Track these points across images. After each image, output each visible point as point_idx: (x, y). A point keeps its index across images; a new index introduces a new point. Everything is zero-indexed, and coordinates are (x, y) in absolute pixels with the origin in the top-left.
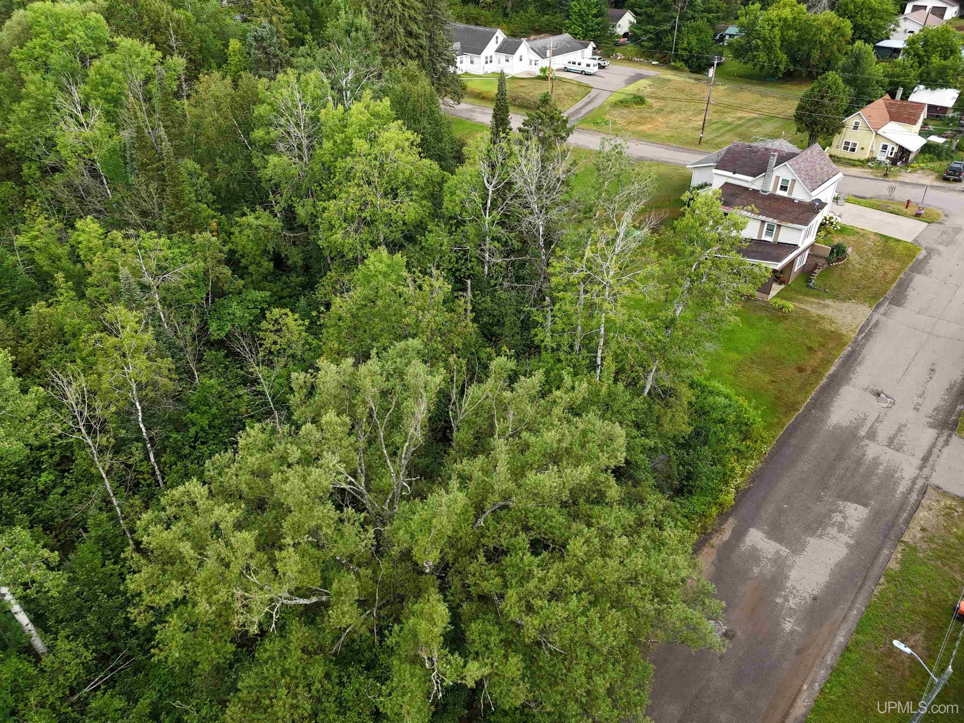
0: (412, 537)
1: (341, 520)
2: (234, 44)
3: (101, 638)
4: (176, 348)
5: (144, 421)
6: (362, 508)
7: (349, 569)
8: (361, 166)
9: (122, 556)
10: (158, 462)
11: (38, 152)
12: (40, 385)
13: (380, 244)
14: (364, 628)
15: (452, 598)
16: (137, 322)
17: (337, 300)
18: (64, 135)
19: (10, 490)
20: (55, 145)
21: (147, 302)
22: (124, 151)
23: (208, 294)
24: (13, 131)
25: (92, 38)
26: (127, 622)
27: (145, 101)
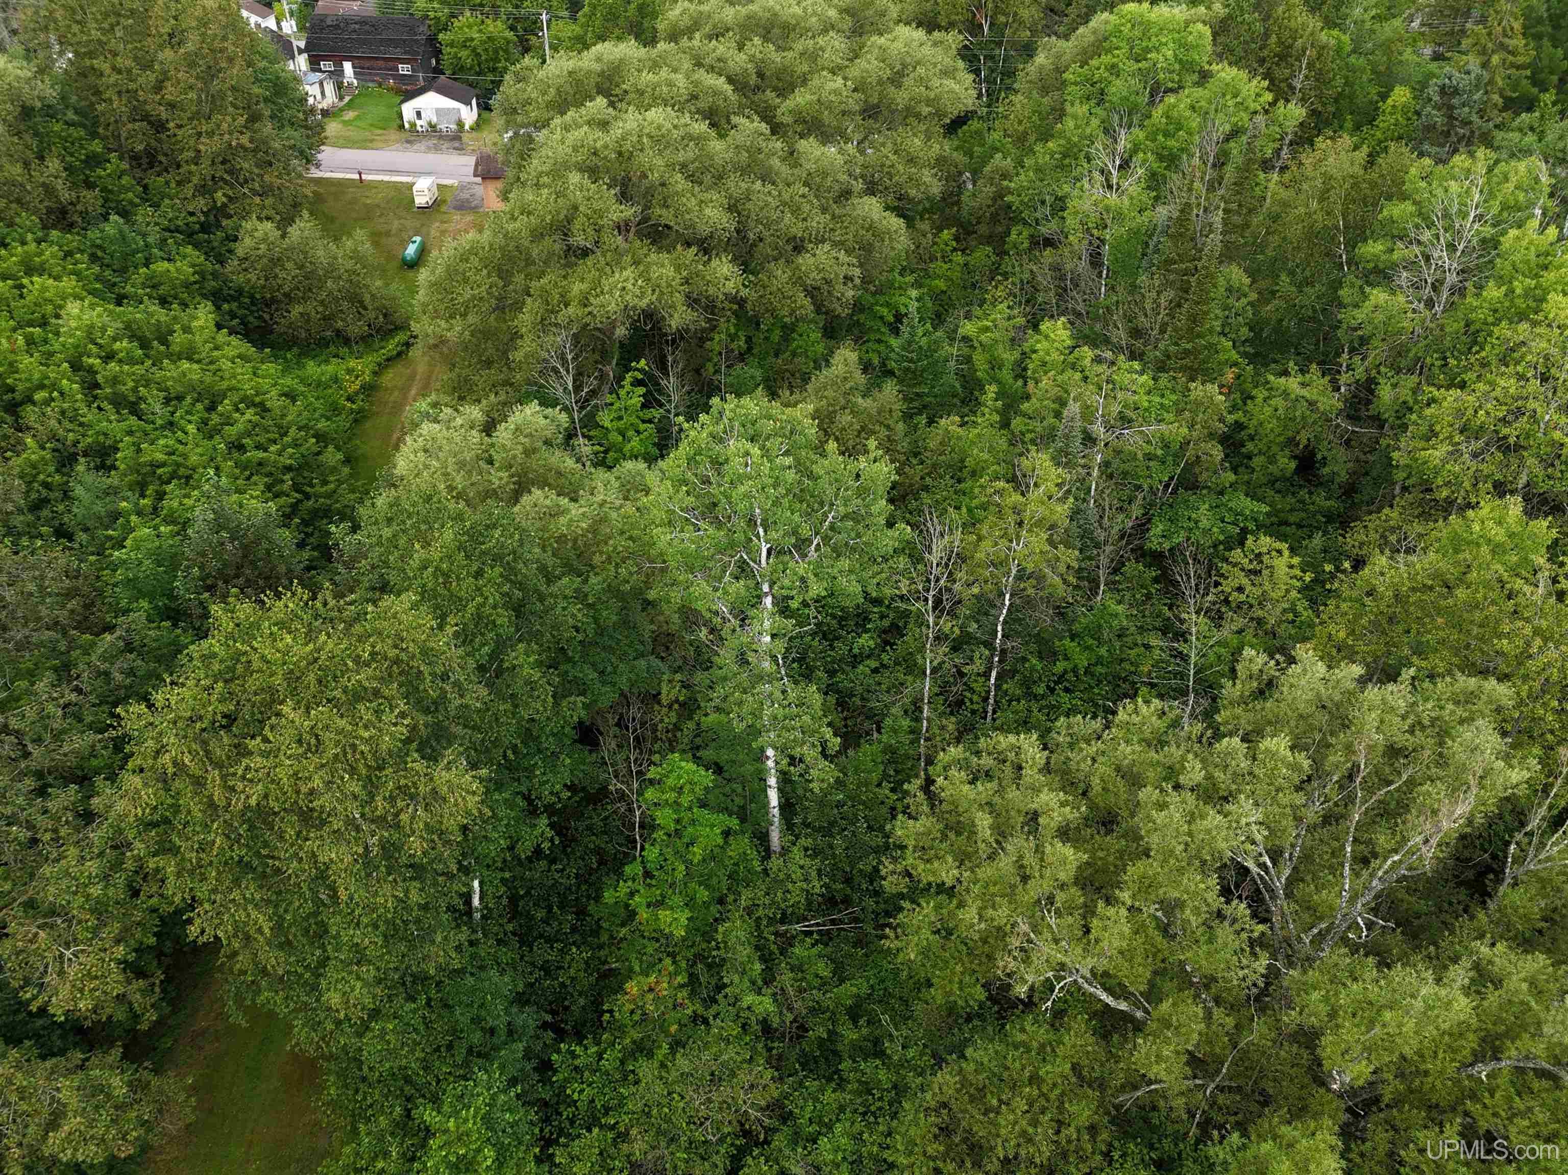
1: (1220, 915)
2: (1401, 95)
4: (1092, 539)
5: (1005, 622)
6: (1263, 915)
7: (1199, 996)
9: (905, 786)
10: (998, 687)
16: (1057, 485)
17: (1381, 561)
18: (1080, 198)
19: (824, 637)
20: (1063, 209)
21: (1082, 461)
22: (1150, 237)
23: (1171, 478)
24: (1023, 179)
25: (1180, 62)
26: (875, 875)
27: (1214, 166)
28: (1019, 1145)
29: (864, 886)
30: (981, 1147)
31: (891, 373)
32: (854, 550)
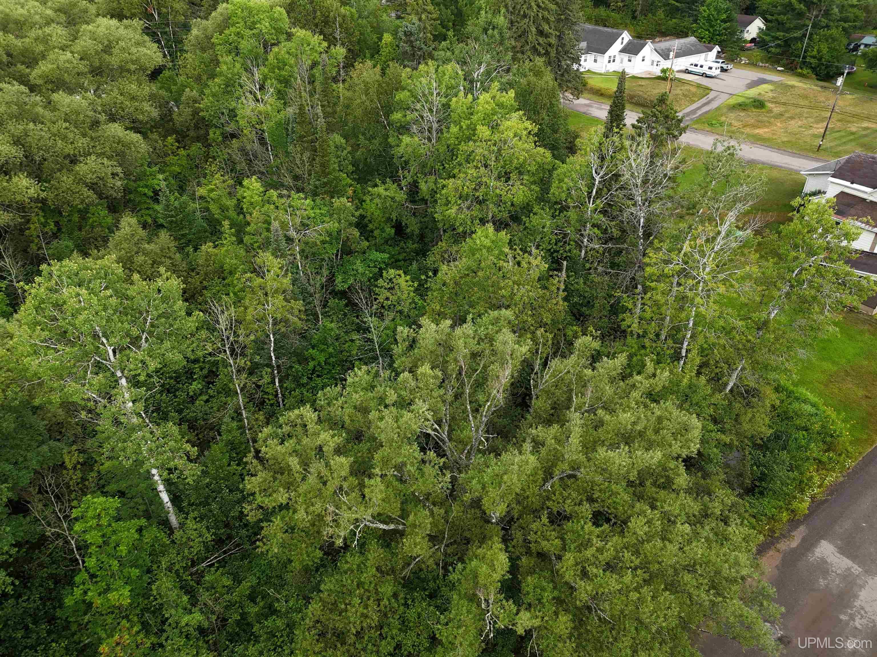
0: (484, 488)
1: (423, 462)
2: (387, 38)
3: (221, 525)
4: (307, 293)
5: (274, 350)
6: (442, 453)
7: (425, 505)
8: (482, 150)
9: (244, 460)
10: (281, 387)
11: (222, 121)
12: (200, 310)
13: (488, 222)
14: (431, 561)
15: (513, 550)
16: (280, 268)
17: (444, 268)
18: (243, 108)
19: (169, 391)
20: (236, 116)
21: (289, 252)
22: (288, 124)
23: (338, 251)
24: (206, 102)
25: (274, 28)
26: (242, 515)
27: (309, 83)
28: (362, 622)
29: (237, 525)
30: (343, 633)
31: (162, 226)
32: (170, 335)
